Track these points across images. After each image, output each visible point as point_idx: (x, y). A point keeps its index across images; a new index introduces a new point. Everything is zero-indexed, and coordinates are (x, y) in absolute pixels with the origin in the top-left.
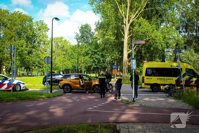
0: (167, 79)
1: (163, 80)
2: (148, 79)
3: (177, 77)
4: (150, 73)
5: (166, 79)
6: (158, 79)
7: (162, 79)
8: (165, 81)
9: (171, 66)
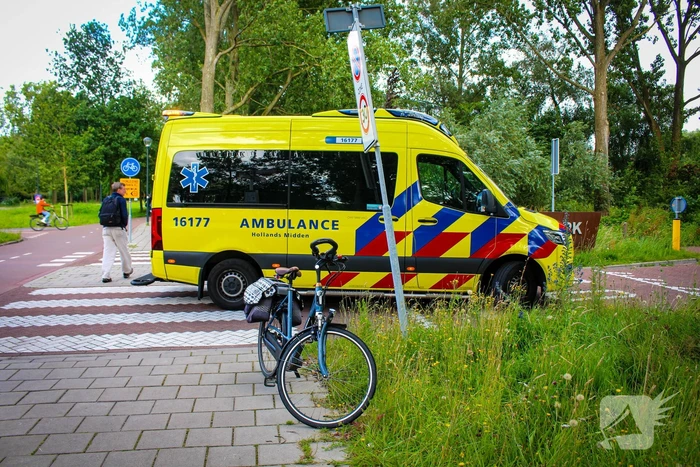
0: (302, 224)
1: (276, 229)
2: (183, 222)
3: (365, 209)
4: (194, 187)
5: (295, 224)
6: (244, 223)
7: (270, 223)
8: (287, 235)
9: (332, 140)
